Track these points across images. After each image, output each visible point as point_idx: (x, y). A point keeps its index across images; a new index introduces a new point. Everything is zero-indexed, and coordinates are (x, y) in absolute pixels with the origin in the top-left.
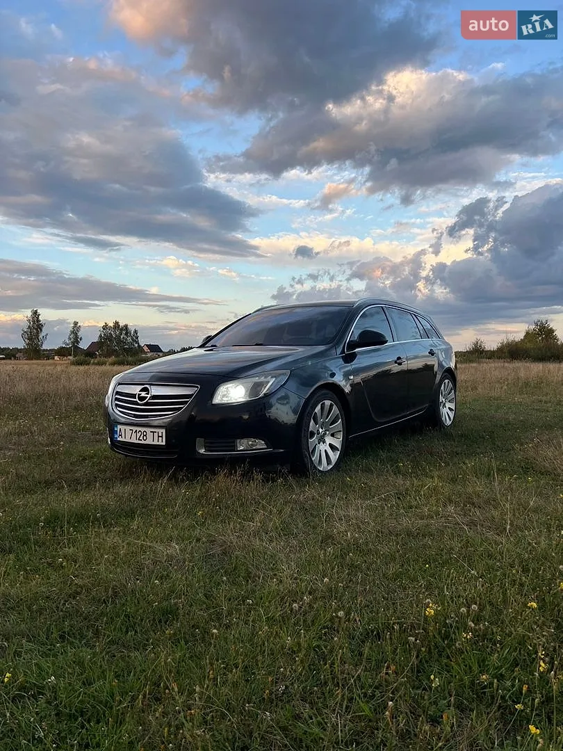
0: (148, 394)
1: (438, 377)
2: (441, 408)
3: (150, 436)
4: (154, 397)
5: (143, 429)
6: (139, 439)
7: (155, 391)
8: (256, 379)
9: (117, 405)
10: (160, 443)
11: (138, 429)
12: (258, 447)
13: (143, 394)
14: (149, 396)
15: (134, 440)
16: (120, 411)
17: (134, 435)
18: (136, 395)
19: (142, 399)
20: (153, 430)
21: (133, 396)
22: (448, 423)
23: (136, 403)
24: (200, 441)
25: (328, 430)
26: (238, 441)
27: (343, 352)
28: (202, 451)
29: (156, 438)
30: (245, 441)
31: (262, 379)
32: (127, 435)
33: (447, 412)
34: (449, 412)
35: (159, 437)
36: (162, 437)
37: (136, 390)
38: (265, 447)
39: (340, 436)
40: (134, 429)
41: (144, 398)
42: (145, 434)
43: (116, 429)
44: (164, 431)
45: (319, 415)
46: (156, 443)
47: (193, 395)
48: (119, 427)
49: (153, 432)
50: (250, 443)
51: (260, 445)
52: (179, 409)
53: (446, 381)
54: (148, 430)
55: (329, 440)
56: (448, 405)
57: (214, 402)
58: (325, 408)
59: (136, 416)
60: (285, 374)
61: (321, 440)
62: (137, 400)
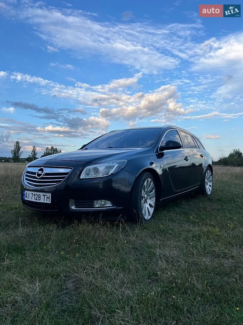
0: (43, 172)
1: (205, 169)
2: (206, 185)
3: (42, 197)
4: (46, 174)
5: (38, 193)
6: (36, 200)
7: (47, 170)
8: (107, 164)
9: (26, 179)
10: (48, 202)
11: (36, 193)
12: (107, 205)
13: (40, 172)
14: (43, 173)
15: (33, 200)
16: (28, 183)
17: (34, 196)
18: (36, 173)
19: (39, 175)
20: (44, 194)
21: (35, 173)
22: (209, 193)
23: (35, 178)
24: (71, 201)
25: (148, 196)
26: (95, 201)
27: (157, 152)
28: (73, 208)
29: (45, 199)
30: (99, 202)
31: (111, 164)
32: (30, 197)
33: (208, 188)
34: (210, 187)
35: (47, 198)
36: (49, 198)
37: (36, 170)
38: (111, 205)
39: (154, 199)
40: (34, 193)
41: (41, 175)
42: (39, 196)
43: (24, 193)
44: (50, 195)
45: (146, 186)
46: (45, 202)
47: (68, 173)
48: (26, 192)
49: (44, 195)
50: (103, 203)
51: (109, 204)
52: (60, 181)
53: (208, 171)
54: (41, 194)
55: (149, 201)
56: (209, 184)
57: (81, 178)
58: (148, 183)
59: (35, 185)
60: (124, 162)
61: (146, 201)
62: (36, 176)
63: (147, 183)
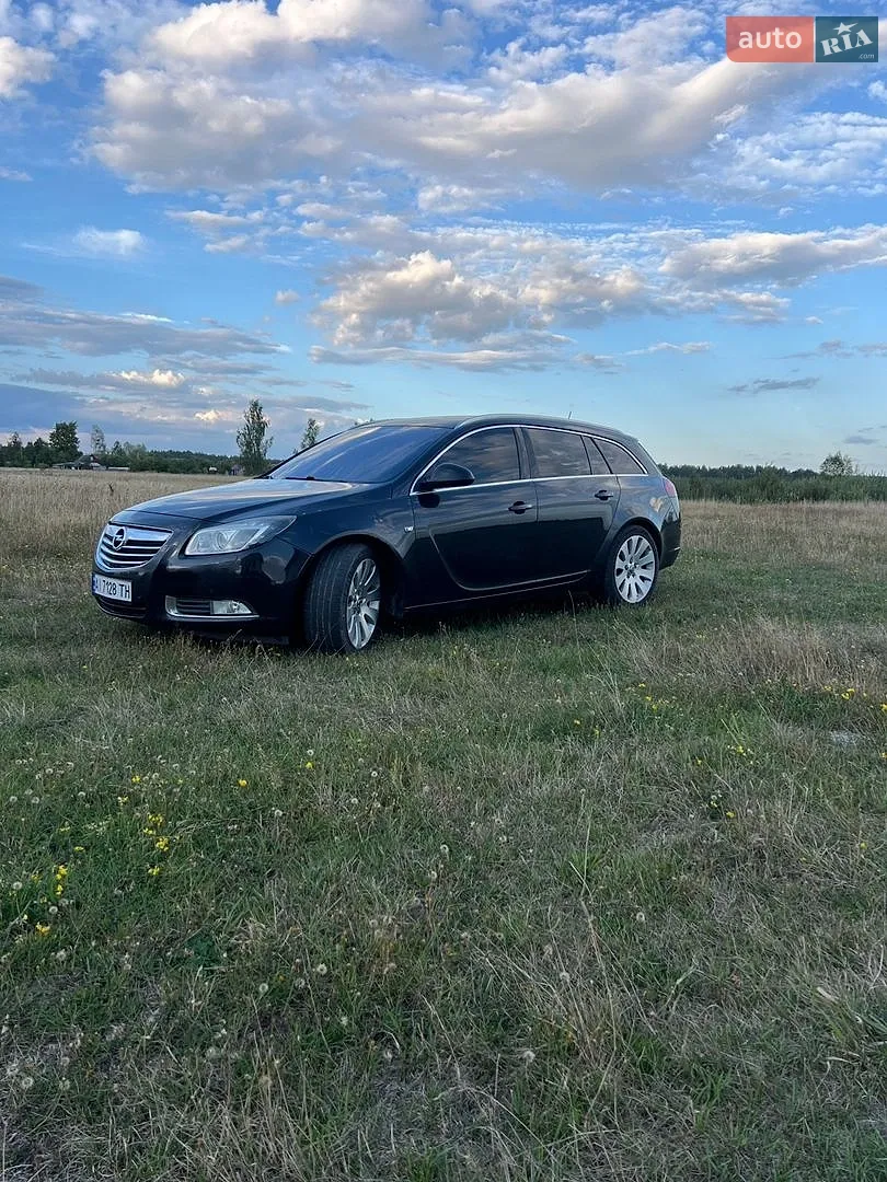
0: (122, 538)
3: (119, 589)
4: (130, 542)
5: (114, 581)
6: (110, 594)
7: (130, 534)
8: (243, 526)
9: (102, 550)
10: (127, 599)
11: (110, 580)
13: (119, 538)
14: (123, 540)
15: (106, 594)
16: (104, 561)
17: (106, 587)
19: (117, 543)
20: (123, 583)
22: (635, 598)
23: (113, 548)
24: (170, 599)
25: (364, 597)
26: (215, 603)
28: (173, 613)
29: (122, 592)
30: (224, 603)
31: (254, 524)
32: (102, 587)
33: (636, 584)
34: (641, 583)
35: (126, 591)
36: (129, 591)
38: (247, 612)
39: (376, 606)
40: (108, 580)
41: (120, 542)
42: (115, 586)
43: (94, 579)
44: (130, 584)
45: (359, 576)
46: (123, 599)
47: (165, 542)
48: (96, 577)
49: (123, 585)
50: (230, 606)
51: (243, 610)
52: (149, 558)
54: (119, 582)
55: (364, 611)
56: (639, 573)
57: (187, 553)
58: (365, 571)
59: (112, 565)
60: (287, 521)
61: (357, 610)
62: (112, 544)
63: (363, 569)
